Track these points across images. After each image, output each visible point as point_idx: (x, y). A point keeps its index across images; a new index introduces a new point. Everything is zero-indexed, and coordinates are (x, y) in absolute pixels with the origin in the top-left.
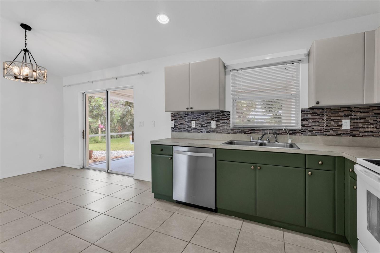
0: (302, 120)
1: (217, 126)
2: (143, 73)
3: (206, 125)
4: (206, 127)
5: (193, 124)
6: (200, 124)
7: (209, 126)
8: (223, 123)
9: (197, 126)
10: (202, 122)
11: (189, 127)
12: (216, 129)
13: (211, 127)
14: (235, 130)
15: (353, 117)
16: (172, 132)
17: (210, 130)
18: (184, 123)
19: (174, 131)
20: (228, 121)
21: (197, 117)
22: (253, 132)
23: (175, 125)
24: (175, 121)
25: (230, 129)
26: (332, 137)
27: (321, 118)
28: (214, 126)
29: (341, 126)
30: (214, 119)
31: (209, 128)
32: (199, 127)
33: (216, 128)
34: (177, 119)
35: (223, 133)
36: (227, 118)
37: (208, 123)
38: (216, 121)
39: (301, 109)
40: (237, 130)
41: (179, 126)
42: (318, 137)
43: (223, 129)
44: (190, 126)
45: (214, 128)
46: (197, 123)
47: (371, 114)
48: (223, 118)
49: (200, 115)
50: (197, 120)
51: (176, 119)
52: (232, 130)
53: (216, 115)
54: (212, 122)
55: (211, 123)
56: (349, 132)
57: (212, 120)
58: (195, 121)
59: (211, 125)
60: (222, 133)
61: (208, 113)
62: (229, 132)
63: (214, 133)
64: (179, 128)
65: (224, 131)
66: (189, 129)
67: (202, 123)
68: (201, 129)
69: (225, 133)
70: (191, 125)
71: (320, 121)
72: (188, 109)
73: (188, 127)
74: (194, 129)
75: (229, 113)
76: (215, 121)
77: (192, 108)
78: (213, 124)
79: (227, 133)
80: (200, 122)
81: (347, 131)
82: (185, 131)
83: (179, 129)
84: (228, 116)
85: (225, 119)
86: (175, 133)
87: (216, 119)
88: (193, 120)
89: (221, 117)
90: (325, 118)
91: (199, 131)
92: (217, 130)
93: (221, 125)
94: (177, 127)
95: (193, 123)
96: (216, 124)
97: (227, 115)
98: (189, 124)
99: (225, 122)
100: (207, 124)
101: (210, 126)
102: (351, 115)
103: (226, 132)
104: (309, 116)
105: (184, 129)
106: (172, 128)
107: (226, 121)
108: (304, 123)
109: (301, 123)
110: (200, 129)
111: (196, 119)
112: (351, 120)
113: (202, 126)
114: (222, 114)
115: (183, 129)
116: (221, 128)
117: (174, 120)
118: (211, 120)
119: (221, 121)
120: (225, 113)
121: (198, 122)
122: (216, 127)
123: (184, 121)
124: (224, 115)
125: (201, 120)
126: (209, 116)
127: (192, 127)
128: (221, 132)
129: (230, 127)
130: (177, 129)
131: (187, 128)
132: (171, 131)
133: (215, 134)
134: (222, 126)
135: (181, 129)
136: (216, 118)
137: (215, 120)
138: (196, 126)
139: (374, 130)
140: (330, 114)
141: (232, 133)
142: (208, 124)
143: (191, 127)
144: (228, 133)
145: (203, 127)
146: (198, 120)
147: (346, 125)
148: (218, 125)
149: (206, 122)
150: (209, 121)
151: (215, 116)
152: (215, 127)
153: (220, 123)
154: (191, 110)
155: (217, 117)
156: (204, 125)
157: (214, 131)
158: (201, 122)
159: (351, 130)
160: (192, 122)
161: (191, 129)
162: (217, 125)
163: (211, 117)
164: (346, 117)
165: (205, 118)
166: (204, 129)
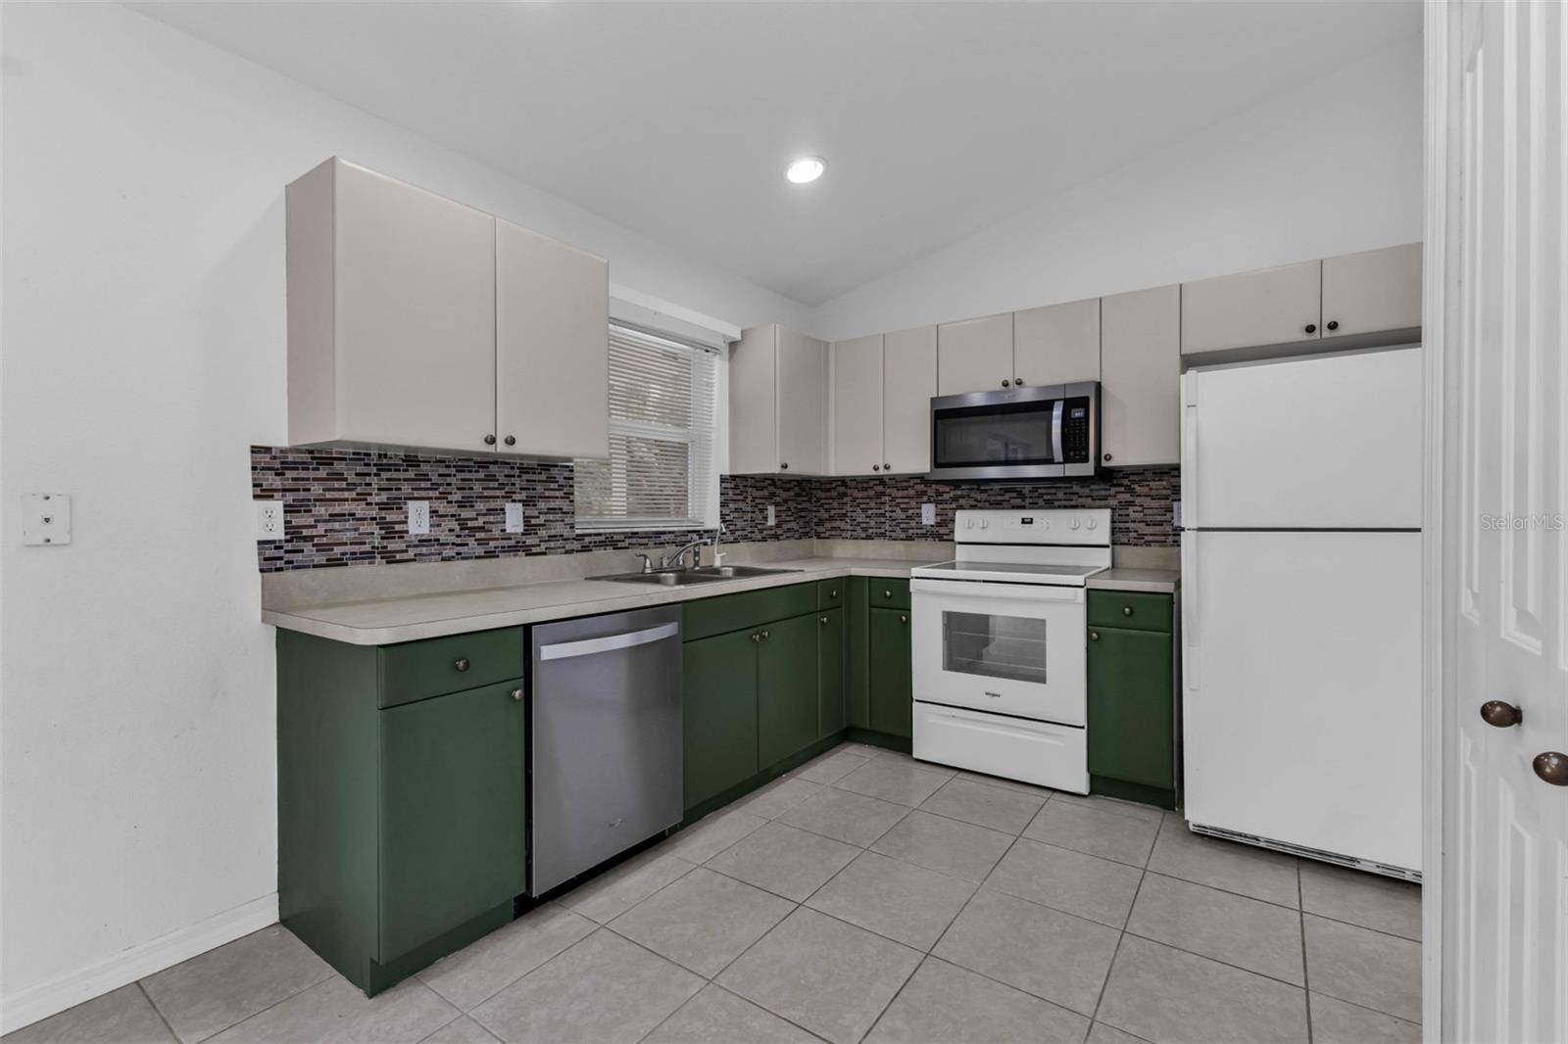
0: (722, 504)
1: (530, 527)
3: (480, 522)
4: (481, 529)
5: (418, 519)
6: (453, 516)
7: (493, 527)
8: (551, 510)
9: (439, 525)
10: (461, 504)
11: (390, 532)
12: (524, 538)
13: (504, 530)
14: (587, 540)
15: (777, 499)
17: (500, 543)
18: (359, 509)
19: (281, 564)
20: (565, 505)
21: (435, 480)
22: (634, 541)
23: (287, 522)
24: (290, 497)
25: (573, 535)
26: (757, 544)
27: (744, 499)
28: (518, 526)
29: (766, 519)
30: (514, 497)
31: (496, 533)
32: (451, 530)
33: (523, 534)
35: (552, 555)
36: (561, 493)
37: (490, 511)
38: (526, 503)
39: (721, 475)
40: (592, 538)
41: (321, 529)
42: (744, 545)
43: (552, 537)
44: (397, 527)
45: (517, 534)
46: (437, 512)
48: (547, 493)
49: (453, 471)
50: (436, 498)
51: (300, 485)
52: (578, 537)
53: (525, 477)
54: (509, 506)
55: (504, 514)
56: (774, 532)
57: (509, 497)
58: (426, 504)
59: (504, 522)
60: (544, 554)
61: (491, 466)
62: (568, 546)
63: (515, 555)
64: (322, 540)
65: (552, 545)
66: (392, 545)
67: (465, 514)
68: (458, 541)
69: (557, 554)
70: (406, 522)
71: (744, 506)
72: (492, 441)
73: (383, 532)
74: (423, 542)
75: (567, 474)
76: (521, 504)
77: (512, 442)
78: (514, 519)
79: (564, 554)
80: (453, 510)
81: (772, 528)
82: (369, 556)
83: (321, 547)
84: (567, 485)
85: (557, 498)
86: (290, 574)
87: (523, 495)
88: (416, 494)
89: (540, 488)
90: (749, 501)
91: (448, 552)
92: (530, 540)
93: (541, 520)
94: (307, 539)
95: (418, 512)
96: (524, 517)
97: (563, 479)
98: (391, 517)
99: (554, 509)
100: (486, 519)
101: (500, 526)
102: (774, 495)
103: (558, 548)
104: (730, 494)
105: (356, 549)
107: (557, 503)
108: (725, 512)
109: (721, 512)
110: (453, 544)
111: (431, 494)
112: (776, 504)
113: (461, 529)
114: (544, 476)
115: (348, 549)
116: (543, 533)
117: (278, 495)
118: (503, 497)
119: (542, 505)
120: (557, 469)
122: (525, 530)
123: (362, 497)
124: (553, 479)
125: (457, 496)
126: (493, 478)
127: (410, 533)
128: (543, 548)
129: (572, 527)
131: (377, 542)
133: (520, 561)
134: (544, 525)
135: (338, 550)
136: (521, 489)
137: (520, 501)
138: (431, 526)
139: (795, 526)
140: (755, 493)
141: (577, 551)
142: (491, 519)
143: (407, 532)
144: (568, 552)
145: (467, 532)
146: (443, 496)
147: (771, 516)
148: (533, 521)
149: (481, 506)
150: (497, 504)
151: (517, 481)
152: (520, 529)
153: (540, 513)
155: (525, 484)
156: (470, 524)
157: (517, 547)
158: (459, 507)
159: (777, 526)
160: (412, 506)
161: (403, 546)
162: (527, 520)
163: (501, 487)
164: (771, 498)
165: (477, 487)
166: (472, 542)
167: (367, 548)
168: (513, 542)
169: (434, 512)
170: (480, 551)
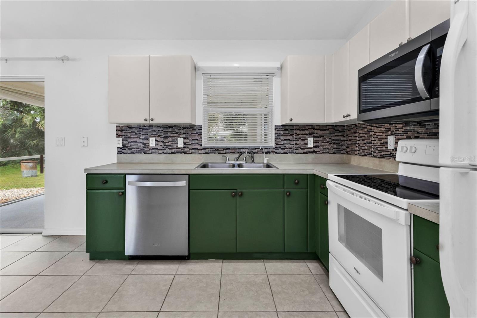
0: (276, 138)
1: (185, 145)
2: (64, 59)
3: (169, 143)
4: (170, 145)
5: (152, 143)
6: (162, 142)
7: (174, 145)
8: (192, 140)
9: (158, 144)
10: (164, 138)
11: (146, 146)
12: (184, 149)
13: (177, 146)
14: (207, 150)
15: (315, 135)
16: (118, 154)
17: (176, 150)
18: (138, 140)
19: (121, 152)
20: (199, 138)
21: (157, 132)
22: (228, 151)
23: (123, 143)
24: (123, 137)
25: (202, 148)
26: (300, 154)
27: (291, 135)
28: (182, 145)
29: (307, 144)
30: (181, 136)
31: (175, 147)
32: (161, 146)
33: (183, 147)
34: (127, 135)
35: (193, 154)
36: (198, 135)
37: (173, 140)
38: (184, 138)
39: (275, 126)
40: (210, 150)
41: (129, 145)
42: (289, 155)
43: (193, 149)
44: (147, 144)
45: (181, 147)
47: (327, 132)
48: (192, 135)
49: (162, 129)
50: (157, 137)
51: (125, 134)
52: (204, 149)
53: (184, 130)
54: (179, 139)
55: (177, 141)
56: (312, 150)
57: (179, 136)
58: (154, 138)
59: (177, 144)
60: (191, 154)
61: (173, 127)
62: (200, 152)
63: (181, 154)
64: (130, 147)
65: (194, 151)
66: (146, 149)
67: (165, 141)
69: (196, 154)
70: (149, 143)
71: (291, 138)
72: (146, 120)
73: (143, 146)
75: (199, 128)
76: (183, 138)
77: (152, 120)
78: (180, 142)
79: (197, 154)
80: (162, 140)
81: (310, 148)
82: (140, 152)
83: (130, 149)
84: (199, 132)
85: (196, 136)
86: (123, 155)
87: (184, 135)
88: (152, 136)
89: (190, 133)
90: (294, 136)
91: (160, 152)
92: (186, 149)
93: (190, 143)
94: (127, 147)
95: (152, 141)
96: (184, 142)
97: (197, 131)
98: (145, 142)
99: (195, 140)
100: (172, 142)
101: (176, 145)
102: (313, 133)
103: (196, 152)
104: (282, 133)
105: (137, 150)
106: (117, 147)
108: (277, 140)
109: (275, 141)
110: (162, 149)
112: (314, 137)
113: (164, 145)
114: (191, 130)
115: (135, 150)
116: (190, 147)
117: (121, 136)
118: (177, 136)
119: (190, 138)
120: (195, 128)
121: (158, 139)
122: (184, 146)
123: (138, 137)
124: (194, 130)
125: (163, 136)
126: (174, 131)
127: (150, 146)
128: (191, 152)
129: (201, 145)
130: (127, 149)
131: (142, 148)
132: (116, 152)
133: (183, 155)
134: (191, 145)
135: (133, 150)
136: (183, 134)
137: (182, 137)
138: (156, 144)
139: (329, 147)
140: (298, 132)
141: (203, 154)
144: (199, 154)
145: (166, 146)
146: (159, 136)
147: (310, 143)
148: (187, 143)
149: (170, 139)
150: (175, 138)
151: (182, 131)
152: (182, 146)
153: (189, 141)
154: (151, 122)
155: (184, 132)
156: (167, 144)
157: (182, 151)
159: (314, 147)
160: (151, 139)
161: (148, 150)
162: (185, 143)
163: (177, 133)
164: (310, 134)
165: (169, 134)
166: (167, 149)
167: (139, 150)
168: (180, 150)
169: (156, 141)
170: (170, 152)
